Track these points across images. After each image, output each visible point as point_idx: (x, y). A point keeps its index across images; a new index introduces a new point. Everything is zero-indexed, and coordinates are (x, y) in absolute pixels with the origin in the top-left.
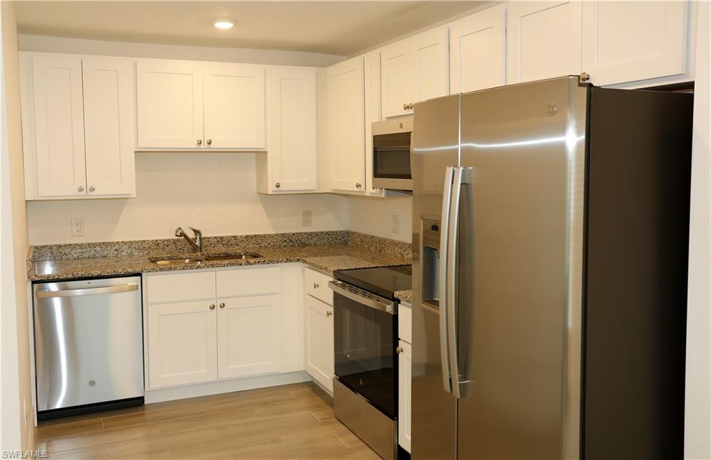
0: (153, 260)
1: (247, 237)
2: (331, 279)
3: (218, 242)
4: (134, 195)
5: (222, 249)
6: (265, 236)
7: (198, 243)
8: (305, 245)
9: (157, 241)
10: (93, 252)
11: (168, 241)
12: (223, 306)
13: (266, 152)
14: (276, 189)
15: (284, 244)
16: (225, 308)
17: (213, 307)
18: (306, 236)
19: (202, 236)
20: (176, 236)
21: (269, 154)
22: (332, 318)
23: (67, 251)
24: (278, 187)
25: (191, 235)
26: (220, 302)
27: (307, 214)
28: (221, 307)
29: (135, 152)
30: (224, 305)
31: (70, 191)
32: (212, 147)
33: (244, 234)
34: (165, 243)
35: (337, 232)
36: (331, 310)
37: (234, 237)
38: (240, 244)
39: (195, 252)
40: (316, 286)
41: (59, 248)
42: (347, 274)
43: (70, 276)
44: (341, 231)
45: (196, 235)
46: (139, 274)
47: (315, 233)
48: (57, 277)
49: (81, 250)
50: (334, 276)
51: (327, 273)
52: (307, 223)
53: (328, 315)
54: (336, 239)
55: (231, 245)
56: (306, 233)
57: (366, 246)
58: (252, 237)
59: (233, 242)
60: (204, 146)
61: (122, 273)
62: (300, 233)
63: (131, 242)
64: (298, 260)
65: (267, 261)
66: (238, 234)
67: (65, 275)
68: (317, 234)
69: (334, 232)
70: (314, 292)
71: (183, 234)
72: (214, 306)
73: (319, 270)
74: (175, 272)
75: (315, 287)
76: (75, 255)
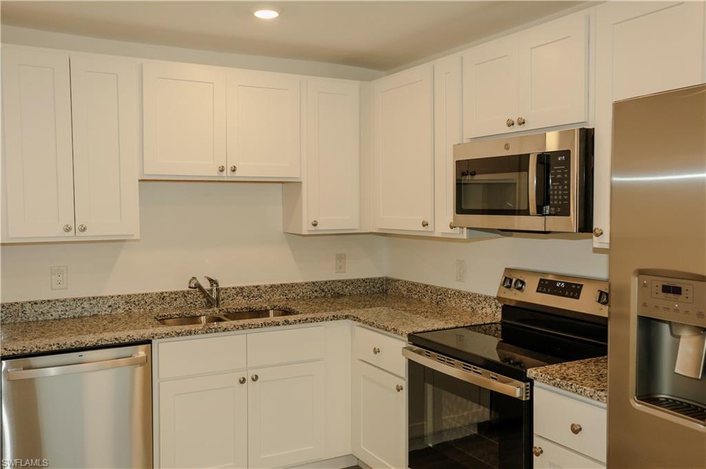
0: (159, 318)
1: (271, 286)
2: (404, 344)
3: (237, 294)
4: (137, 236)
5: (241, 303)
6: (293, 285)
7: (214, 296)
8: (339, 296)
9: (162, 293)
10: (79, 310)
11: (176, 293)
12: (255, 379)
13: (300, 183)
14: (313, 228)
15: (316, 294)
16: (258, 381)
17: (243, 381)
18: (340, 284)
19: (220, 286)
20: (190, 287)
21: (304, 186)
22: (404, 394)
23: (46, 308)
24: (315, 225)
25: (206, 286)
26: (252, 373)
27: (341, 257)
28: (253, 380)
29: (140, 181)
30: (257, 377)
31: (54, 231)
32: (236, 175)
33: (268, 283)
34: (173, 296)
35: (374, 279)
36: (404, 384)
37: (256, 287)
38: (263, 295)
39: (210, 308)
40: (376, 351)
41: (34, 306)
42: (426, 337)
43: (55, 348)
44: (379, 278)
45: (212, 286)
46: (149, 342)
47: (350, 280)
48: (36, 349)
49: (64, 308)
50: (409, 340)
51: (397, 336)
52: (340, 268)
53: (399, 390)
54: (374, 287)
55: (253, 297)
56: (340, 281)
57: (416, 296)
58: (277, 287)
59: (256, 293)
60: (227, 175)
61: (127, 341)
62: (334, 281)
63: (129, 296)
64: (347, 317)
65: (309, 320)
66: (261, 283)
67: (47, 347)
68: (352, 282)
69: (371, 279)
70: (372, 358)
71: (198, 286)
72: (244, 379)
73: (384, 332)
74: (197, 336)
75: (376, 353)
76: (56, 315)
